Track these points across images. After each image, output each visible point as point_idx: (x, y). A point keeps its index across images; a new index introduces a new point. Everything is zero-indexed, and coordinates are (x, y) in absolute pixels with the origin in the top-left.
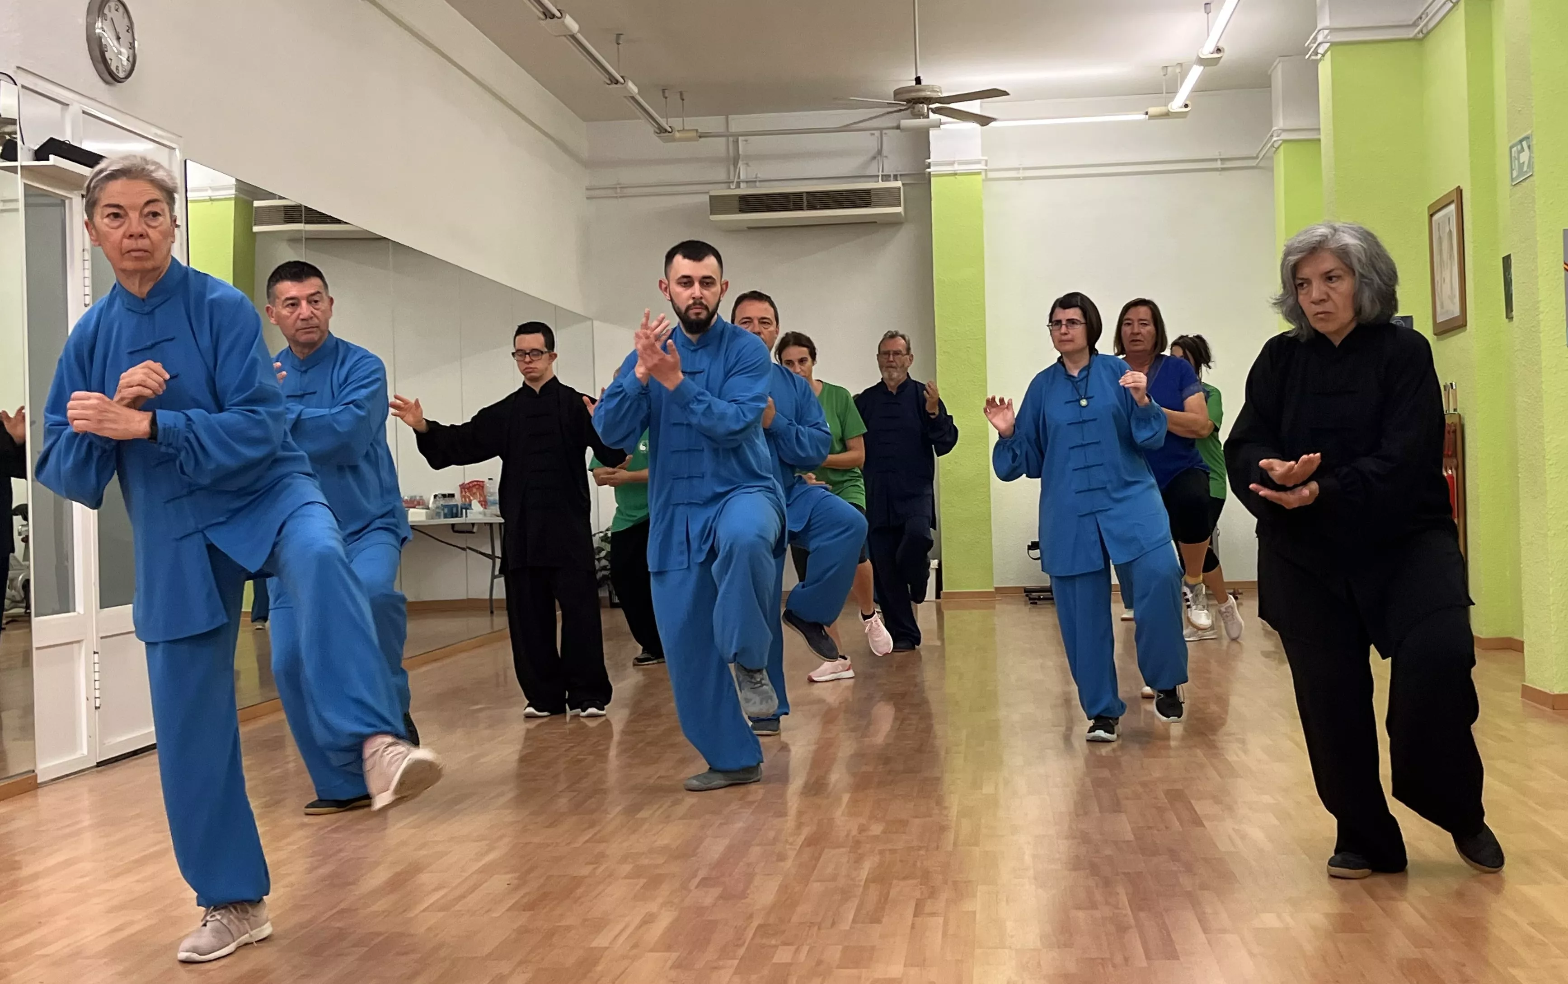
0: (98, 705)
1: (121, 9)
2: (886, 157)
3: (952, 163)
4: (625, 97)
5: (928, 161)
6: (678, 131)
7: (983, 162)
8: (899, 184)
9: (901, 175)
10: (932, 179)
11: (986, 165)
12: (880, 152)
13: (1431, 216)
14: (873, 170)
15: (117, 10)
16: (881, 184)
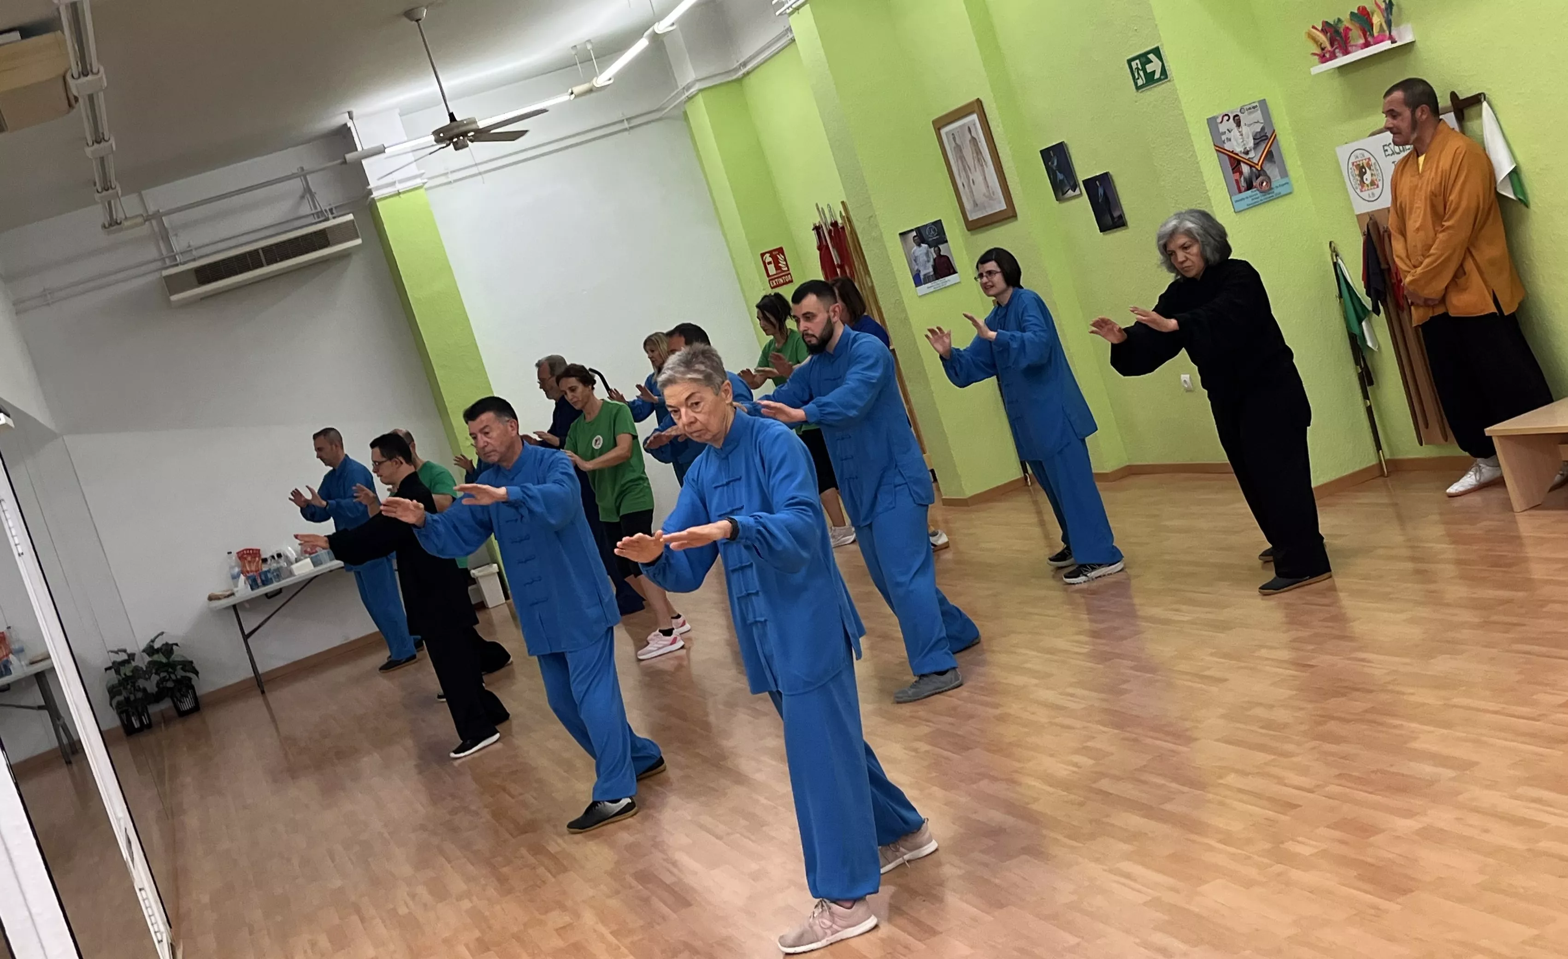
2: (315, 193)
3: (393, 185)
5: (368, 188)
7: (422, 176)
8: (350, 217)
10: (379, 204)
11: (425, 178)
12: (308, 190)
13: (939, 129)
16: (334, 222)
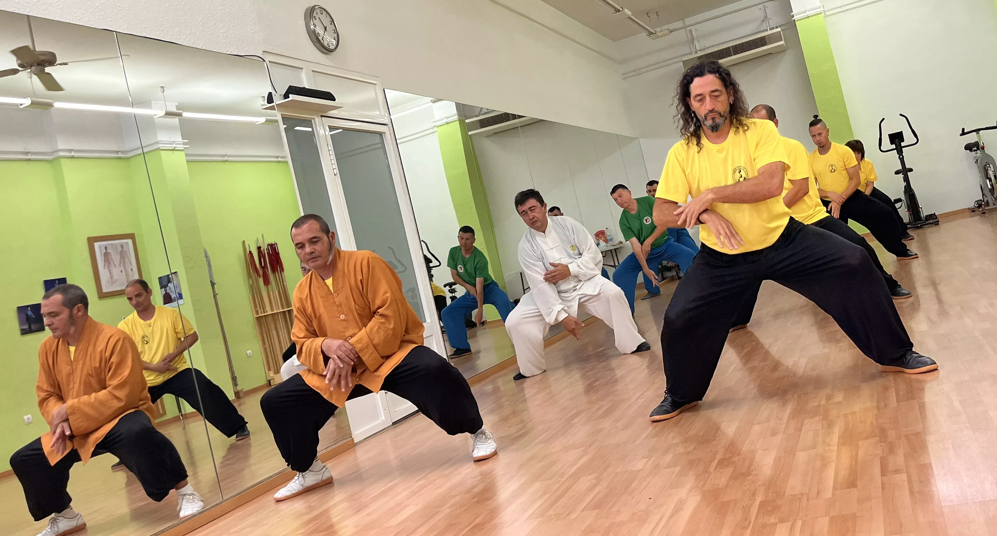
1: (324, 12)
2: (769, 19)
3: (805, 12)
4: (625, 18)
5: (792, 14)
6: (659, 32)
7: (822, 7)
8: (779, 29)
9: (779, 26)
10: (796, 22)
11: (824, 8)
12: (766, 17)
14: (764, 27)
15: (322, 13)
16: (770, 32)
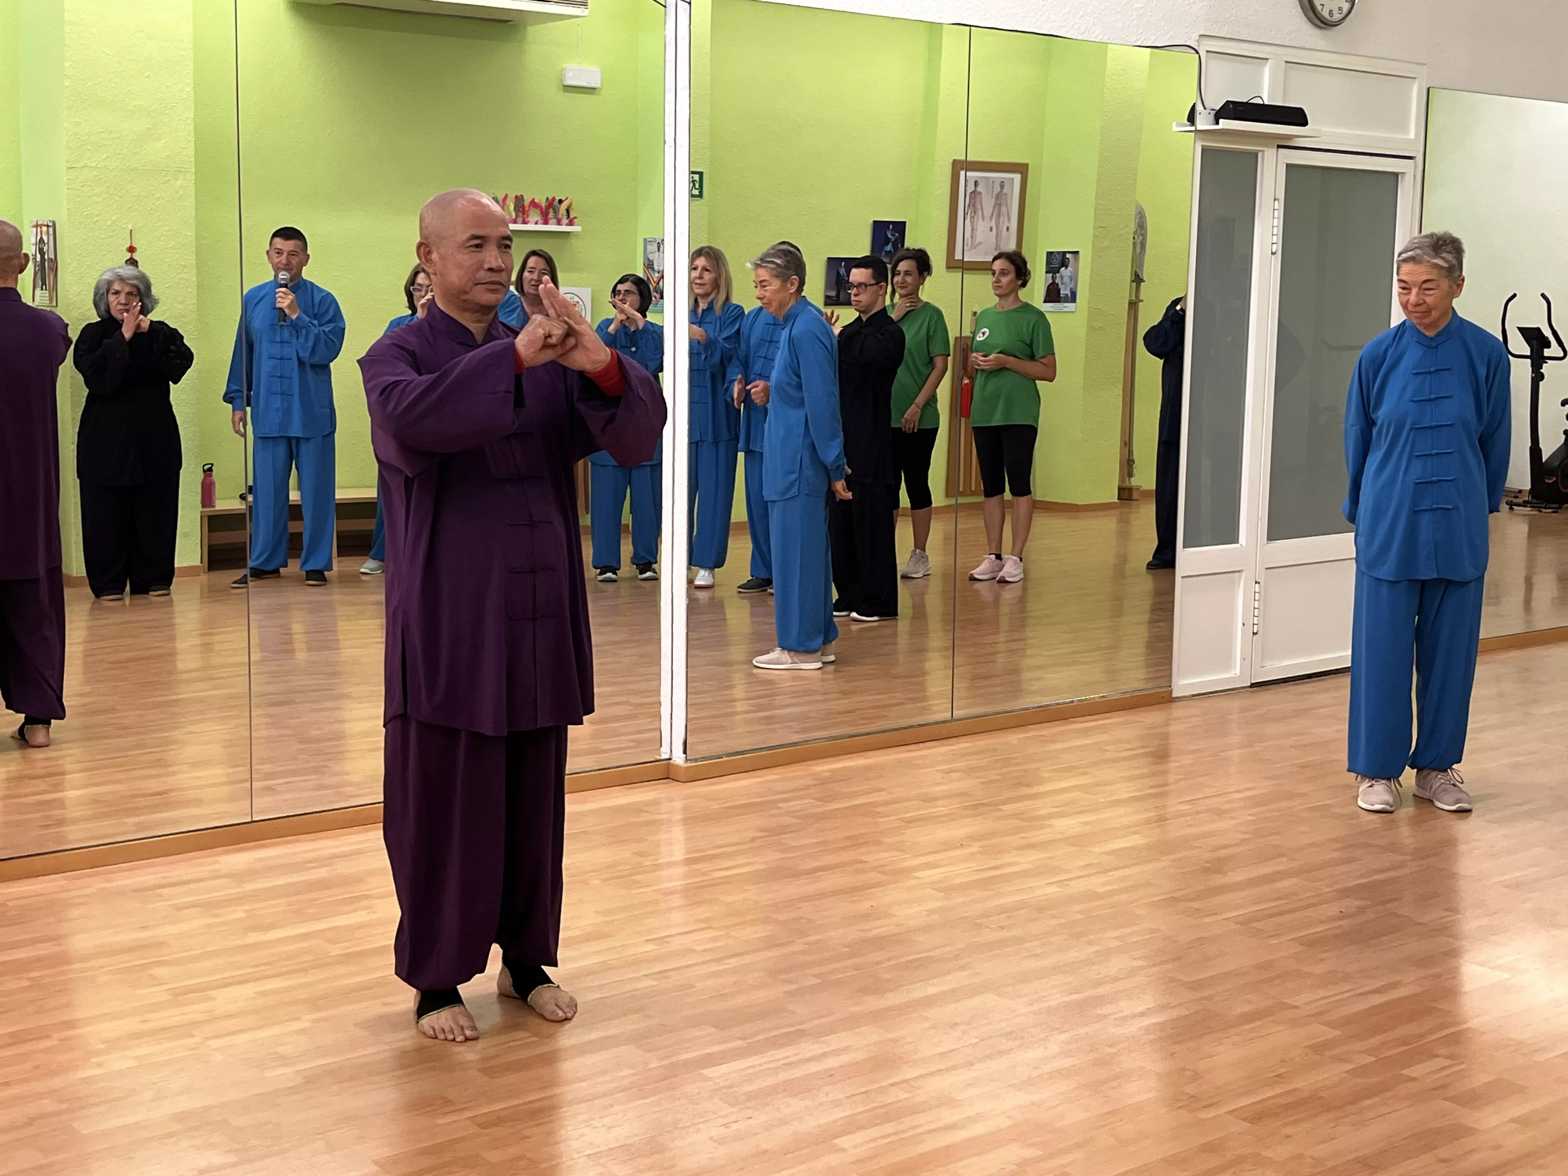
0: (1255, 631)
